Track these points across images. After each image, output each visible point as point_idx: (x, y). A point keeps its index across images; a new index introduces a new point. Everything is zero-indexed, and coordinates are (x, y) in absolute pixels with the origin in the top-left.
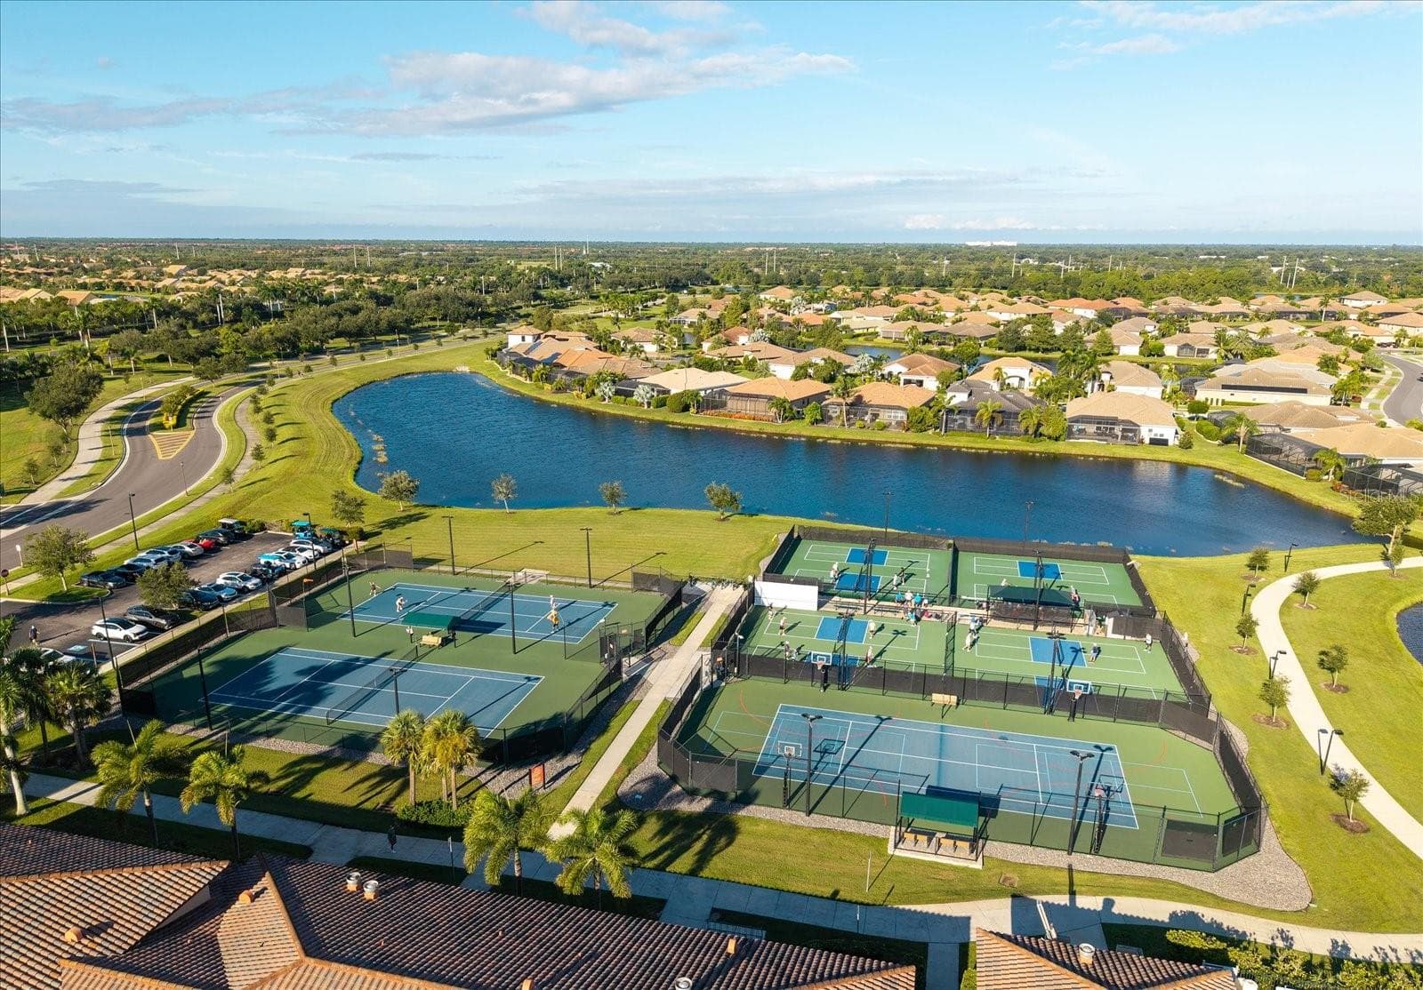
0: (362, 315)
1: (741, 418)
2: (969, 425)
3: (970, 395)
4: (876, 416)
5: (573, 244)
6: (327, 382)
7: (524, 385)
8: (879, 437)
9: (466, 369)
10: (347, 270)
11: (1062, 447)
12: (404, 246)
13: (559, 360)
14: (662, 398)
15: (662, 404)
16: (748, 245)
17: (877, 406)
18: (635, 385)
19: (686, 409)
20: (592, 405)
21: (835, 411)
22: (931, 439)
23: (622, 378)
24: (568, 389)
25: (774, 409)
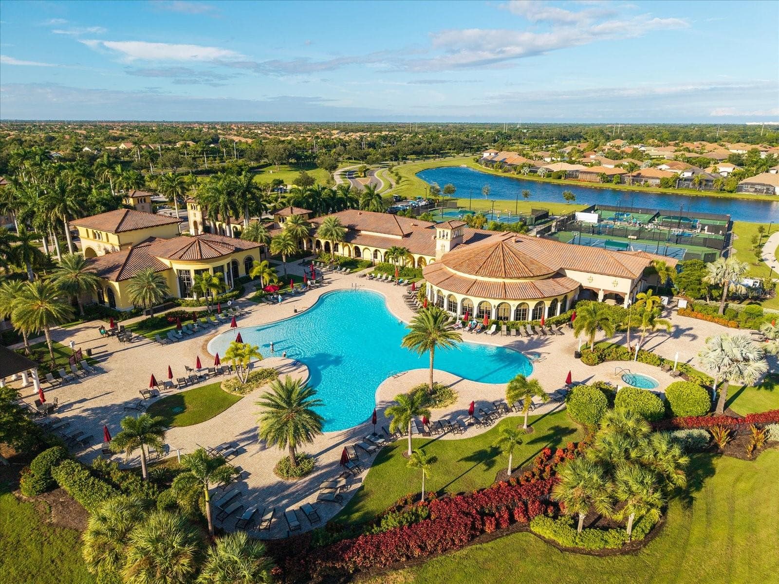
0: (422, 146)
1: (584, 181)
2: (691, 186)
3: (693, 173)
4: (647, 182)
5: (513, 124)
6: (412, 167)
7: (490, 171)
8: (646, 189)
9: (465, 166)
10: (407, 133)
11: (733, 195)
12: (429, 125)
13: (506, 161)
14: (550, 174)
15: (549, 176)
16: (608, 124)
17: (647, 177)
18: (539, 168)
19: (560, 178)
20: (519, 176)
21: (628, 180)
22: (670, 191)
23: (533, 166)
24: (509, 171)
25: (599, 178)
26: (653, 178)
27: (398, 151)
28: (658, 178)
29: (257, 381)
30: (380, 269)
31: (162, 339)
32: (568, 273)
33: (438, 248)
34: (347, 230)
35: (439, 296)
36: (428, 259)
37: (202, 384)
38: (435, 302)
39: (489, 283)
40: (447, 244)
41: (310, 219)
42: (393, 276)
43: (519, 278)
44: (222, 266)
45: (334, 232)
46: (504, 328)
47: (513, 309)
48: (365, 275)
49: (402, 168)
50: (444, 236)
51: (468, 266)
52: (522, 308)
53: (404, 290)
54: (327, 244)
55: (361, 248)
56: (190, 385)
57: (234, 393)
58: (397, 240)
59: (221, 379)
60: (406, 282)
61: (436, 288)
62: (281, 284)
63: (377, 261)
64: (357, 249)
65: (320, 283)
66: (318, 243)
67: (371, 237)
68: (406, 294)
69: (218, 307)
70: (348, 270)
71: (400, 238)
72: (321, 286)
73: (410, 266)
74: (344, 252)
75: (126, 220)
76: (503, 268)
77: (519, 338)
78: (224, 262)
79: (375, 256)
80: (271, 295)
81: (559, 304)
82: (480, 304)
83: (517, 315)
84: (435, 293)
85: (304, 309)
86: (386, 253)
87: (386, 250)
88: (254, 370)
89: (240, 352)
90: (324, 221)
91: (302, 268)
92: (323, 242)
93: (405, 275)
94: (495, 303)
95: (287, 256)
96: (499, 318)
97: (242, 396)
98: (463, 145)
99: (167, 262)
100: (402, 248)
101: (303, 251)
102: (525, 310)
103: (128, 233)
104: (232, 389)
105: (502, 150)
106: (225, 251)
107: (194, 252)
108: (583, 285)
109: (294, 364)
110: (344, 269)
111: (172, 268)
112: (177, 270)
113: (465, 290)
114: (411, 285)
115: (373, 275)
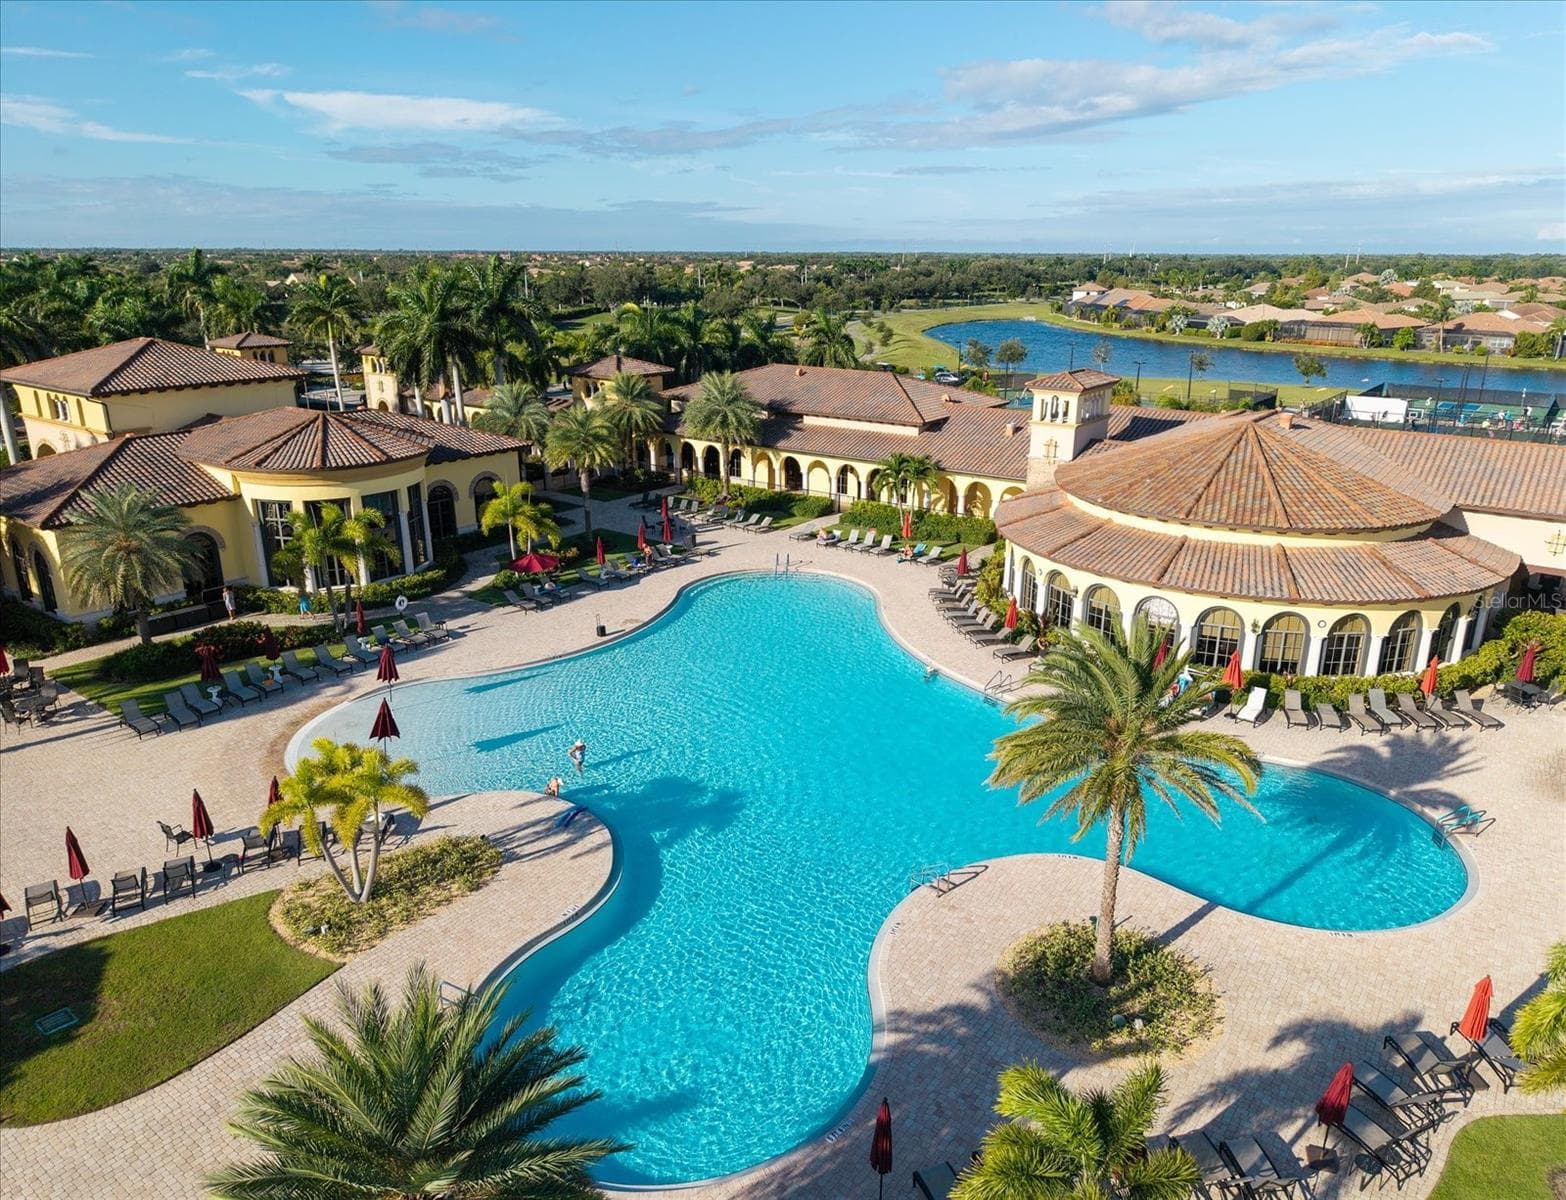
0: (933, 279)
1: (1320, 344)
4: (1478, 343)
7: (1094, 326)
9: (1033, 319)
13: (1129, 305)
14: (1235, 329)
15: (1235, 335)
17: (1481, 333)
18: (1208, 317)
19: (1261, 338)
20: (1163, 337)
21: (1431, 340)
22: (1540, 364)
23: (1195, 313)
24: (1137, 325)
25: (1359, 335)
26: (1494, 334)
27: (881, 287)
28: (1509, 335)
29: (411, 890)
30: (855, 518)
31: (149, 714)
32: (1475, 523)
33: (1036, 450)
34: (764, 415)
35: (1053, 593)
36: (997, 488)
37: (207, 900)
38: (1040, 610)
39: (1233, 549)
40: (1065, 437)
41: (666, 386)
42: (894, 539)
43: (1331, 533)
44: (394, 494)
45: (731, 418)
46: (1293, 699)
47: (1318, 635)
48: (813, 536)
49: (892, 320)
50: (1054, 416)
51: (1155, 493)
52: (1346, 632)
53: (932, 578)
54: (711, 454)
55: (804, 461)
56: (157, 902)
57: (310, 947)
58: (906, 440)
59: (284, 876)
60: (935, 552)
61: (1042, 566)
62: (573, 552)
63: (846, 501)
64: (791, 467)
65: (684, 555)
66: (688, 450)
67: (832, 431)
68: (939, 585)
69: (366, 616)
70: (767, 520)
71: (912, 432)
72: (687, 561)
73: (940, 509)
74: (756, 474)
75: (138, 363)
76: (1274, 498)
77: (1354, 736)
78: (398, 482)
79: (842, 488)
80: (535, 582)
81: (1463, 623)
82: (1203, 616)
83: (1328, 658)
84: (1041, 582)
85: (629, 627)
86: (875, 473)
87: (873, 467)
88: (417, 841)
89: (336, 782)
90: (703, 391)
91: (638, 514)
92: (700, 447)
93: (929, 536)
94: (1255, 613)
95: (591, 472)
96: (1266, 666)
97: (337, 959)
98: (1023, 279)
99: (224, 477)
100: (920, 456)
101: (648, 472)
102: (1354, 641)
103: (135, 398)
104: (306, 926)
105: (1111, 287)
106: (399, 449)
107: (307, 451)
108: (1527, 562)
109: (565, 822)
110: (755, 517)
111: (238, 498)
112: (255, 502)
113: (1152, 572)
114: (957, 562)
115: (837, 533)
